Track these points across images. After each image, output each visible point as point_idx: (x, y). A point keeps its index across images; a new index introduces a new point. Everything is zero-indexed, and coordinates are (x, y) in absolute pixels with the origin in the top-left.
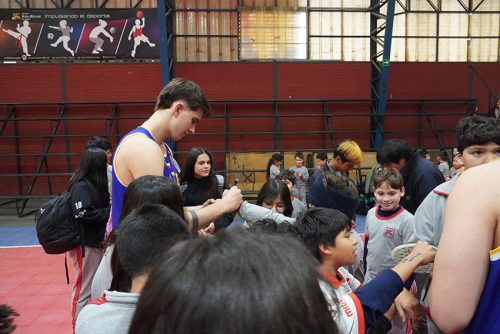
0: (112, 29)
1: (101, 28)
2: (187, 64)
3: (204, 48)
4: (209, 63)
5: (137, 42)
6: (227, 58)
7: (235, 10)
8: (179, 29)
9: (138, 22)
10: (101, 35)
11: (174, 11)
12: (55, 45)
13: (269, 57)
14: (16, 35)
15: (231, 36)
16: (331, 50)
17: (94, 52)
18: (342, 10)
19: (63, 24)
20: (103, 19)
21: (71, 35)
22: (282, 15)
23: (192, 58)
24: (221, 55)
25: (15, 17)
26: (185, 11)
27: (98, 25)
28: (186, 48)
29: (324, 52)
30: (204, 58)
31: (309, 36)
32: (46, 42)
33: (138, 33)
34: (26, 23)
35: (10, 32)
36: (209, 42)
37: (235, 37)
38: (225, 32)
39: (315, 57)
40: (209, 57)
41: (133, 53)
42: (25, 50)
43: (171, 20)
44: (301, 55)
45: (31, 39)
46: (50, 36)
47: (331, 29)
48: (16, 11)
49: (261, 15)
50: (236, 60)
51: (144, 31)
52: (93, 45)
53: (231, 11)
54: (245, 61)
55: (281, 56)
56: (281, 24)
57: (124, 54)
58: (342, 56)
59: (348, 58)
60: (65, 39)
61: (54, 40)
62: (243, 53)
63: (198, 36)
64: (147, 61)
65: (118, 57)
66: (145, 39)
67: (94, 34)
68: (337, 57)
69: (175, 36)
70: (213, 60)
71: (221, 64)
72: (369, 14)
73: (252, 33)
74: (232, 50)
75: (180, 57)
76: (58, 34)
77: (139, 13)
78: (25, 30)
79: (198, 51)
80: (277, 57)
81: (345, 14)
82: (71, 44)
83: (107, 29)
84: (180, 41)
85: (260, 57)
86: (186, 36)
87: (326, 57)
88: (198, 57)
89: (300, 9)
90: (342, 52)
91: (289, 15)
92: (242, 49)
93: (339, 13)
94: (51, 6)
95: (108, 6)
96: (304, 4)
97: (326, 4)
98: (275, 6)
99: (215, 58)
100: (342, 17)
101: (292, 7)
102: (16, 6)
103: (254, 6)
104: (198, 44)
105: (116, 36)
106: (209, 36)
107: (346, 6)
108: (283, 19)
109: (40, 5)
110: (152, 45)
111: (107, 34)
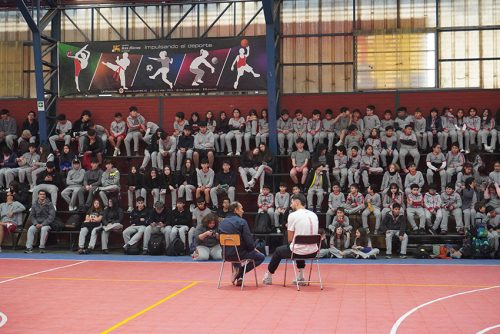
0: (214, 60)
1: (202, 58)
2: (294, 95)
3: (314, 77)
4: (321, 95)
5: (240, 72)
6: (341, 89)
7: (351, 34)
8: (287, 58)
9: (242, 51)
10: (202, 66)
11: (282, 37)
12: (153, 77)
13: (390, 86)
14: (114, 68)
15: (346, 64)
16: (467, 75)
17: (194, 84)
18: (480, 29)
19: (163, 55)
20: (205, 48)
21: (171, 66)
22: (405, 36)
23: (300, 90)
24: (333, 84)
25: (116, 49)
26: (294, 36)
27: (199, 55)
28: (294, 78)
29: (458, 78)
30: (314, 90)
31: (438, 61)
32: (145, 74)
33: (242, 63)
34: (125, 55)
35: (109, 65)
36: (320, 71)
37: (351, 64)
38: (339, 59)
39: (446, 84)
40: (320, 88)
41: (236, 85)
42: (123, 83)
44: (429, 82)
45: (129, 72)
46: (149, 68)
47: (467, 51)
48: (115, 42)
49: (381, 37)
50: (351, 90)
51: (248, 61)
52: (193, 77)
53: (346, 35)
54: (361, 91)
55: (406, 84)
56: (405, 47)
57: (226, 86)
58: (481, 82)
59: (488, 85)
60: (164, 71)
61: (153, 73)
62: (359, 82)
63: (307, 64)
64: (250, 93)
65: (219, 89)
66: (248, 69)
67: (195, 65)
68: (474, 83)
69: (282, 65)
70: (325, 91)
71: (334, 95)
73: (370, 58)
74: (346, 80)
75: (287, 89)
76: (158, 65)
77: (244, 42)
78: (124, 62)
79: (307, 80)
80: (399, 86)
81: (484, 32)
82: (170, 76)
83: (209, 59)
84: (287, 71)
85: (379, 86)
86: (295, 65)
87: (461, 84)
88: (307, 87)
89: (426, 30)
90: (481, 77)
91: (415, 36)
92: (359, 77)
93: (477, 32)
94: (151, 36)
95: (210, 35)
96: (432, 24)
97: (460, 23)
98: (397, 27)
99: (327, 89)
100: (481, 37)
101: (417, 27)
102: (115, 37)
103: (372, 28)
104: (307, 74)
105: (217, 66)
106: (320, 64)
107: (485, 24)
108: (407, 40)
109: (139, 36)
110: (257, 75)
111: (208, 65)
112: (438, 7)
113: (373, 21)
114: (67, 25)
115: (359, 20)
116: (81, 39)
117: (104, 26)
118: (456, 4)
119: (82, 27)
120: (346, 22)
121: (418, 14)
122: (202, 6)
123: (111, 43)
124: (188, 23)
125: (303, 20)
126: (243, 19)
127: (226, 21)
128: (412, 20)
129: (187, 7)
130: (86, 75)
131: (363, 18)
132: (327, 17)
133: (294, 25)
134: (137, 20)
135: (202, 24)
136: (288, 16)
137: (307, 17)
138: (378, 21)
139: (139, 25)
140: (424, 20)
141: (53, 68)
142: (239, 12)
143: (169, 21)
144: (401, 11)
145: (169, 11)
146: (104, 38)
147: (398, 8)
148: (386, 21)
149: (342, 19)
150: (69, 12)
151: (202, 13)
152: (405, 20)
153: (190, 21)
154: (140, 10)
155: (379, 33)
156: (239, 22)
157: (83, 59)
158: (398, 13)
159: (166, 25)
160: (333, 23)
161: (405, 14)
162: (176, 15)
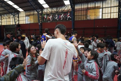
2: (77, 21)
3: (80, 18)
4: (81, 20)
5: (68, 17)
6: (85, 19)
8: (76, 15)
9: (68, 14)
10: (62, 17)
11: (75, 11)
12: (55, 19)
13: (93, 18)
16: (108, 16)
17: (61, 19)
19: (57, 15)
21: (58, 17)
22: (96, 10)
23: (78, 20)
24: (83, 19)
25: (50, 15)
26: (77, 11)
27: (62, 15)
28: (77, 18)
29: (106, 17)
30: (80, 20)
31: (102, 14)
32: (54, 18)
33: (68, 16)
34: (51, 16)
35: (49, 17)
36: (81, 16)
37: (86, 15)
38: (84, 14)
39: (104, 18)
41: (67, 19)
42: (51, 20)
43: (74, 13)
44: (101, 18)
45: (52, 18)
46: (55, 17)
47: (108, 11)
48: (50, 14)
49: (92, 10)
50: (86, 19)
51: (69, 15)
52: (61, 18)
53: (86, 10)
54: (88, 20)
55: (96, 18)
56: (96, 11)
57: (66, 20)
58: (111, 17)
59: (112, 17)
60: (57, 18)
62: (88, 18)
63: (79, 15)
64: (70, 21)
66: (69, 17)
67: (61, 17)
68: (109, 17)
70: (82, 20)
72: (118, 7)
73: (90, 14)
74: (86, 18)
75: (76, 20)
76: (56, 17)
77: (69, 12)
78: (51, 17)
79: (79, 18)
81: (112, 8)
82: (58, 19)
83: (63, 15)
84: (76, 17)
85: (91, 19)
86: (77, 16)
88: (79, 19)
89: (100, 8)
90: (111, 16)
91: (98, 9)
92: (88, 17)
93: (110, 8)
94: (55, 12)
95: (64, 12)
96: (101, 7)
97: (107, 6)
98: (95, 8)
99: (82, 19)
100: (111, 9)
101: (99, 8)
102: (50, 13)
103: (90, 8)
104: (79, 17)
105: (65, 17)
106: (81, 15)
107: (112, 6)
108: (97, 10)
109: (53, 13)
110: (71, 18)
111: (63, 16)
112: (103, 4)
113: (90, 7)
114: (43, 12)
115: (88, 7)
116: (45, 14)
117: (48, 11)
118: (106, 3)
119: (45, 12)
120: (86, 8)
121: (99, 5)
122: (62, 7)
123: (49, 14)
124: (60, 10)
125: (78, 8)
126: (69, 9)
127: (66, 9)
128: (98, 7)
129: (60, 7)
130: (46, 19)
131: (89, 7)
132: (82, 7)
133: (77, 9)
134: (53, 10)
135: (62, 10)
136: (76, 8)
137: (79, 7)
138: (91, 7)
139: (53, 11)
140: (100, 6)
141: (42, 18)
142: (68, 7)
143: (58, 10)
144: (96, 5)
145: (58, 8)
146: (48, 13)
147: (95, 5)
148: (93, 7)
149: (85, 7)
150: (44, 10)
151: (62, 8)
152: (96, 7)
153: (61, 9)
154: (53, 8)
155: (92, 9)
156: (68, 9)
157: (45, 16)
158: (95, 6)
159: (57, 10)
160: (83, 8)
161: (96, 6)
162: (58, 9)
